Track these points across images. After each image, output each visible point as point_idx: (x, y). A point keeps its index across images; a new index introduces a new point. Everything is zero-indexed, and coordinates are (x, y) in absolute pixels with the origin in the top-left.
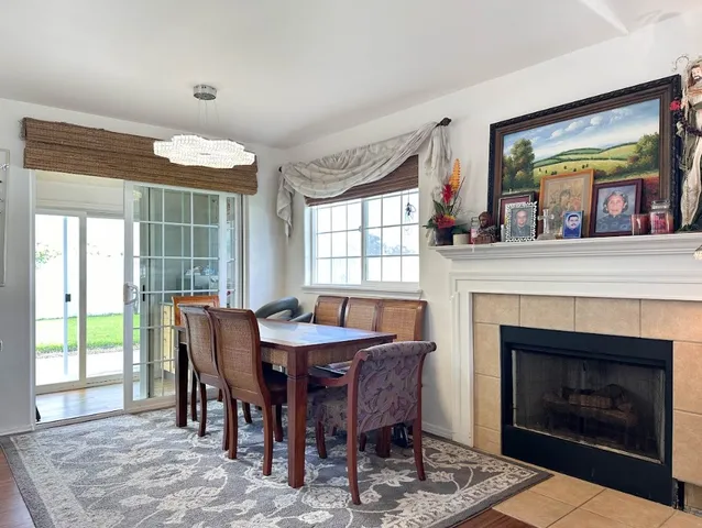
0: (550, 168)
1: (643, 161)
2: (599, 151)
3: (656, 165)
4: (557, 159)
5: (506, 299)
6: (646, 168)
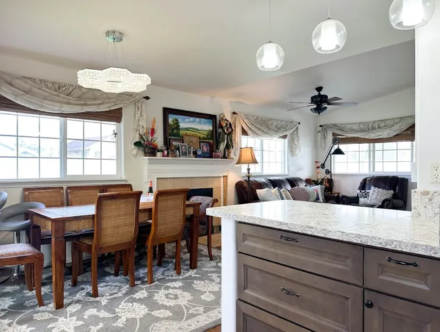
0: (186, 132)
1: (209, 137)
2: (198, 130)
3: (212, 138)
4: (187, 129)
5: (169, 180)
6: (209, 139)
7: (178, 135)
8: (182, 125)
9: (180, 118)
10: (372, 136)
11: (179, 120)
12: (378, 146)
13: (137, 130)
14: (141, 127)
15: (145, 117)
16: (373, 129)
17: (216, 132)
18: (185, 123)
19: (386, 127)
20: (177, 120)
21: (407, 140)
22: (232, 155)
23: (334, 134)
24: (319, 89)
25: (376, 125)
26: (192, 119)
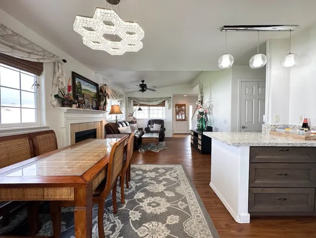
0: (84, 92)
1: (95, 97)
2: (91, 92)
4: (86, 90)
7: (81, 93)
8: (83, 87)
9: (82, 82)
10: (151, 104)
11: (82, 83)
12: (151, 108)
13: (56, 85)
14: (60, 83)
15: (65, 75)
16: (151, 101)
17: (99, 94)
18: (85, 86)
19: (155, 101)
20: (80, 83)
21: (161, 106)
22: (107, 109)
23: (134, 102)
24: (143, 81)
25: (152, 100)
26: (87, 84)
